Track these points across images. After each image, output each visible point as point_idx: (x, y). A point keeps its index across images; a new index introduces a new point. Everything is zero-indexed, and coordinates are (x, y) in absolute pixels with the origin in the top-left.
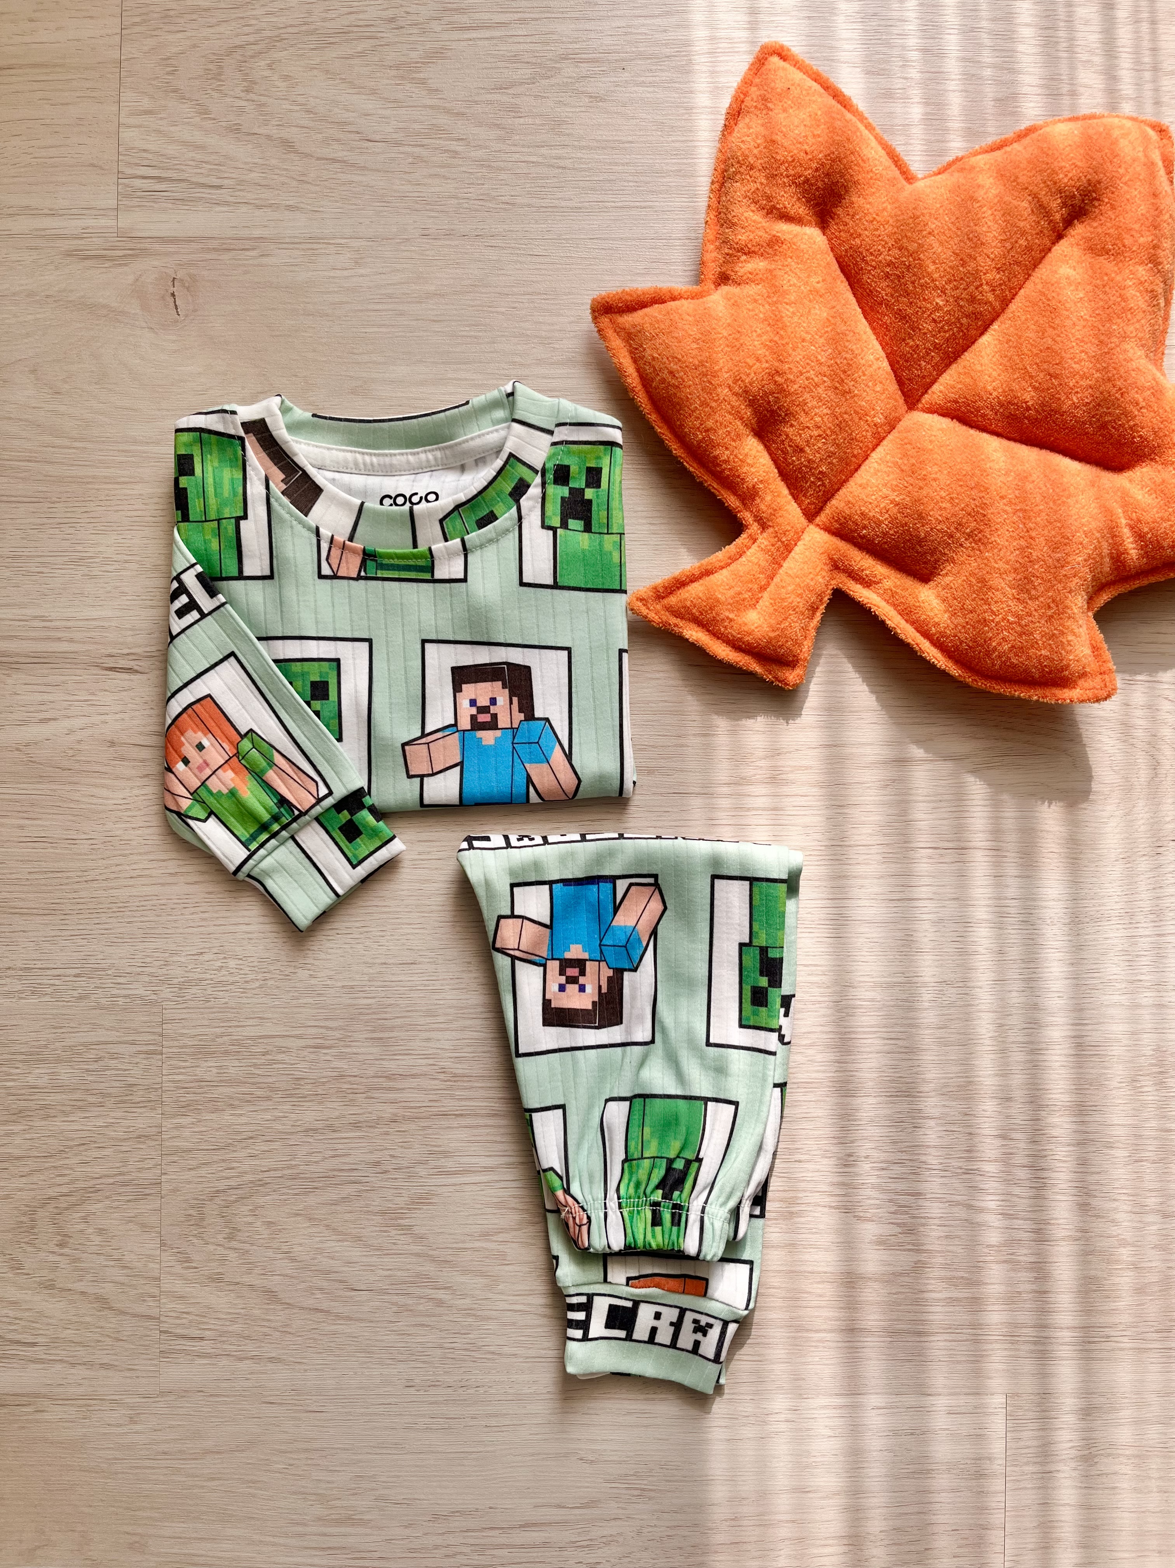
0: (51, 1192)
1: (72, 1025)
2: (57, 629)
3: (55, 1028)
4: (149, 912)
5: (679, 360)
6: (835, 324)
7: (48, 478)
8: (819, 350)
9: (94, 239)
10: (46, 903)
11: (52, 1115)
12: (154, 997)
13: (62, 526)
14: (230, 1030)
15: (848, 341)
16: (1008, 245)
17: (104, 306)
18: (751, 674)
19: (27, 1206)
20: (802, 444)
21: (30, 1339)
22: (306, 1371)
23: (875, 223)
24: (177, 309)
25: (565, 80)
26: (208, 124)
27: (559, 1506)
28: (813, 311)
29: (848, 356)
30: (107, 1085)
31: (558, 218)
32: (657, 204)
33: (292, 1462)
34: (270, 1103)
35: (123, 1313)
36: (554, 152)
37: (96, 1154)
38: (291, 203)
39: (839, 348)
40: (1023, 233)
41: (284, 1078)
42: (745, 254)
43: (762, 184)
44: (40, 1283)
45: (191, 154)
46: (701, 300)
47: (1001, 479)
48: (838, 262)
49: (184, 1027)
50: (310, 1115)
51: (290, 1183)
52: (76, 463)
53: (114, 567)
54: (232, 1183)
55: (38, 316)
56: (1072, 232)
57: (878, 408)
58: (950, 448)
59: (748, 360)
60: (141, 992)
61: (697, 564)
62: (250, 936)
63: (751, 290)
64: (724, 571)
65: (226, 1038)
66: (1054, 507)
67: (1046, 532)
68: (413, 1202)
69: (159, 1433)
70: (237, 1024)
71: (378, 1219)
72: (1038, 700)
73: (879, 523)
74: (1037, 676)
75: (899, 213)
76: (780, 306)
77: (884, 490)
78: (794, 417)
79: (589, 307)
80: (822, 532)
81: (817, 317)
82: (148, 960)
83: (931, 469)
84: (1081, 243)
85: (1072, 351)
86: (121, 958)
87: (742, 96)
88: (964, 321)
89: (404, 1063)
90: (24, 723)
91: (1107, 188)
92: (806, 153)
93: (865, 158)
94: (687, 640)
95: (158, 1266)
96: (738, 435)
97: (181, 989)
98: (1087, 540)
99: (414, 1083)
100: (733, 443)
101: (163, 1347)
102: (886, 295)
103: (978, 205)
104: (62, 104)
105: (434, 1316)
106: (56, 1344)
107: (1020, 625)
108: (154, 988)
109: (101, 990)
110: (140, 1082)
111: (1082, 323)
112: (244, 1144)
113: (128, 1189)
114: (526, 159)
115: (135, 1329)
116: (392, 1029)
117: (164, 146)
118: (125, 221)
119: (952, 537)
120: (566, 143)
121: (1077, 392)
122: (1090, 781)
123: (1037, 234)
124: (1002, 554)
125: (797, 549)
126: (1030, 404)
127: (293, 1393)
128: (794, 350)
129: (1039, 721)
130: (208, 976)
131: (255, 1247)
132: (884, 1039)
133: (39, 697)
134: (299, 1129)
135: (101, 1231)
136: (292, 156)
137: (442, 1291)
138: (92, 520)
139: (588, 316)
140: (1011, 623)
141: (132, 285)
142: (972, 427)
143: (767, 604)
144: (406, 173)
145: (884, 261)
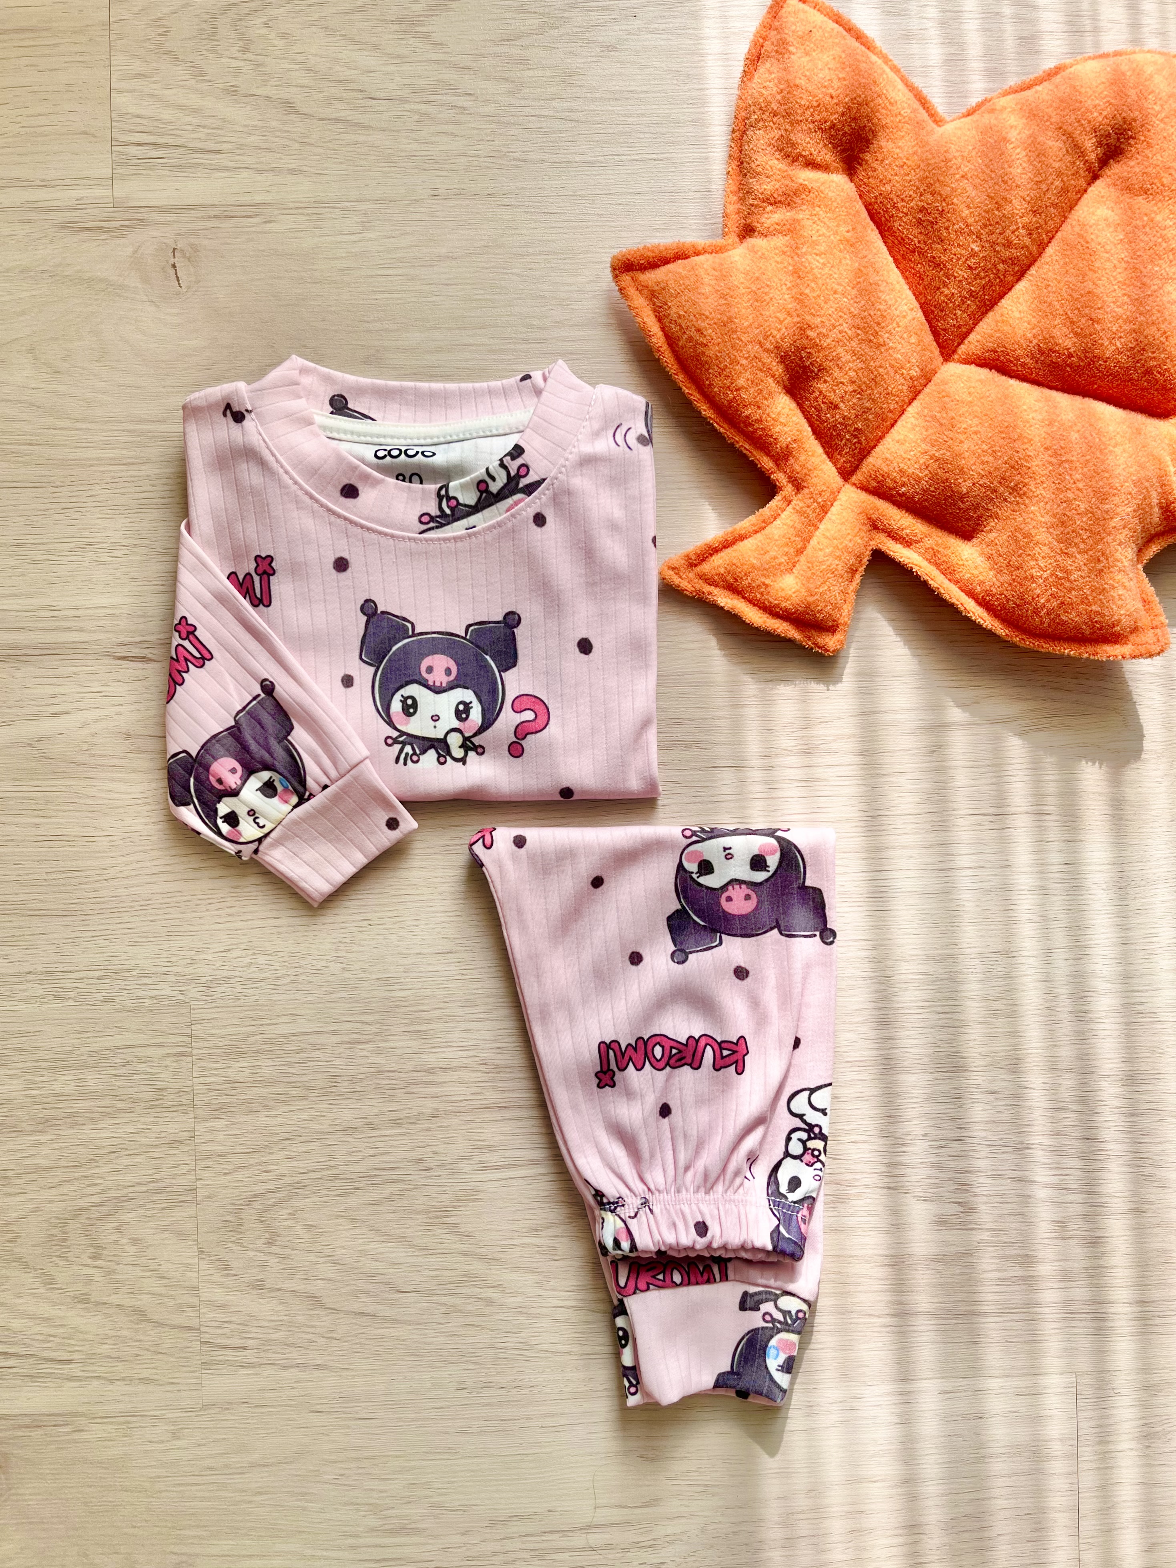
0: (83, 1203)
1: (97, 1029)
2: (66, 618)
3: (80, 1033)
4: (172, 909)
5: (707, 317)
6: (867, 275)
7: (51, 461)
8: (852, 302)
9: (88, 211)
10: (65, 904)
11: (80, 1123)
12: (181, 997)
13: (67, 511)
14: (262, 1028)
15: (881, 291)
16: (1044, 187)
17: (101, 280)
18: (790, 641)
19: (58, 1218)
20: (837, 400)
21: (65, 1356)
22: (354, 1377)
23: (905, 167)
24: (178, 280)
25: (575, 30)
26: (205, 86)
27: (621, 1506)
28: (843, 262)
29: (881, 307)
30: (136, 1090)
31: (572, 173)
32: (675, 155)
33: (342, 1472)
34: (305, 1102)
35: (160, 1324)
36: (566, 105)
37: (127, 1161)
38: (293, 166)
39: (873, 299)
40: (1059, 174)
41: (320, 1076)
42: (771, 204)
43: (786, 130)
44: (74, 1298)
45: (188, 119)
46: (726, 254)
47: (1045, 429)
48: (867, 210)
49: (213, 1028)
50: (347, 1114)
51: (330, 1184)
52: (79, 445)
53: (122, 552)
54: (271, 1186)
55: (34, 293)
56: (1107, 171)
57: (914, 360)
58: (990, 399)
59: (778, 315)
60: (167, 992)
61: (730, 529)
62: (279, 930)
63: (779, 241)
64: (758, 535)
65: (258, 1037)
66: (1102, 457)
67: (1093, 483)
68: (459, 1200)
69: (203, 1448)
70: (269, 1022)
71: (421, 1218)
72: (1088, 658)
73: (918, 480)
74: (1088, 633)
75: (930, 156)
76: (809, 257)
77: (923, 446)
78: (827, 372)
79: (609, 265)
80: (859, 491)
81: (849, 268)
82: (174, 959)
83: (969, 422)
84: (1118, 183)
85: (1114, 294)
86: (145, 958)
87: (761, 40)
88: (1001, 267)
89: (443, 1055)
90: (36, 717)
91: (1143, 126)
92: (832, 97)
93: (892, 100)
94: (722, 608)
95: (196, 1275)
96: (770, 394)
97: (209, 988)
98: (1136, 490)
99: (455, 1076)
100: (765, 402)
101: (205, 1359)
102: (919, 242)
103: (1012, 146)
104: (50, 70)
105: (484, 1315)
106: (93, 1361)
107: (1069, 581)
108: (181, 988)
109: (125, 992)
110: (171, 1085)
111: (1124, 265)
112: (280, 1146)
113: (163, 1196)
114: (537, 113)
115: (175, 1341)
116: (429, 1021)
117: (158, 111)
118: (121, 190)
119: (996, 491)
120: (578, 95)
121: (1121, 337)
122: (1142, 740)
123: (1073, 175)
124: (1048, 507)
125: (833, 509)
126: (1072, 350)
127: (341, 1400)
128: (826, 303)
129: (1087, 679)
130: (237, 974)
131: (295, 1252)
132: (939, 1013)
133: (50, 690)
134: (338, 1128)
135: (135, 1241)
136: (292, 117)
137: (492, 1290)
138: (99, 504)
139: (608, 274)
140: (1059, 579)
141: (131, 257)
142: (1011, 377)
143: (805, 568)
144: (412, 131)
145: (915, 207)
